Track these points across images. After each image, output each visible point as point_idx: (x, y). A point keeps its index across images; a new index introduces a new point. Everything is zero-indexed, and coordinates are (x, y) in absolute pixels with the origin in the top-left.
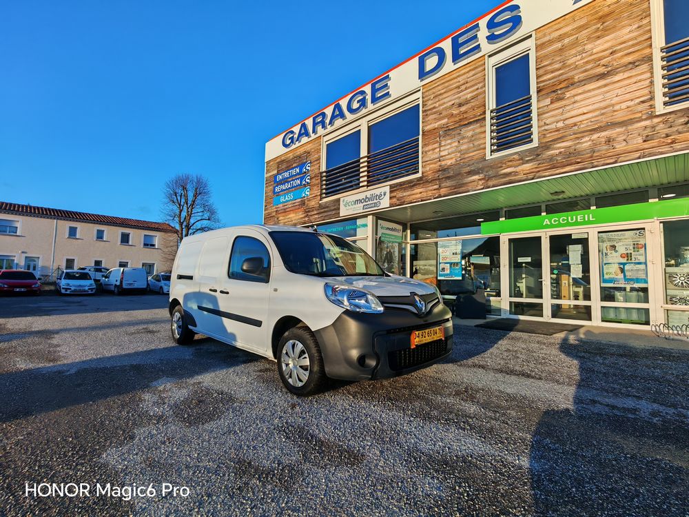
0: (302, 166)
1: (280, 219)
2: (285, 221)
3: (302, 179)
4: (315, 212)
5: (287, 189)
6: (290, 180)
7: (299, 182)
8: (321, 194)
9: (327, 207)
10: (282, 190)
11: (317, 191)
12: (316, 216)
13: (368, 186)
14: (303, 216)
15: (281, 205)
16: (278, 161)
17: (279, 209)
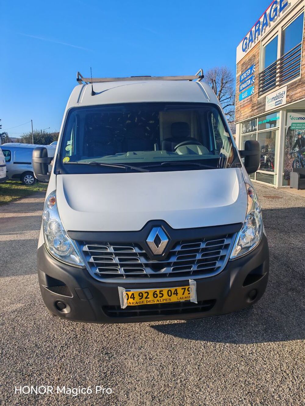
0: (251, 68)
1: (242, 113)
2: (244, 114)
3: (251, 78)
4: (256, 107)
5: (245, 88)
6: (246, 80)
7: (249, 81)
8: (259, 93)
9: (260, 103)
10: (244, 89)
11: (257, 91)
12: (256, 111)
13: (279, 85)
14: (251, 110)
15: (242, 101)
16: (242, 63)
17: (242, 104)
